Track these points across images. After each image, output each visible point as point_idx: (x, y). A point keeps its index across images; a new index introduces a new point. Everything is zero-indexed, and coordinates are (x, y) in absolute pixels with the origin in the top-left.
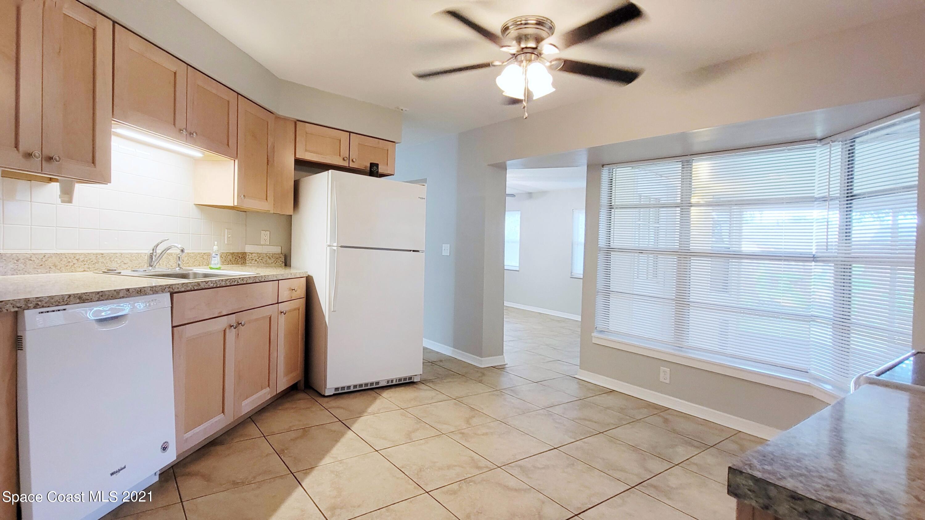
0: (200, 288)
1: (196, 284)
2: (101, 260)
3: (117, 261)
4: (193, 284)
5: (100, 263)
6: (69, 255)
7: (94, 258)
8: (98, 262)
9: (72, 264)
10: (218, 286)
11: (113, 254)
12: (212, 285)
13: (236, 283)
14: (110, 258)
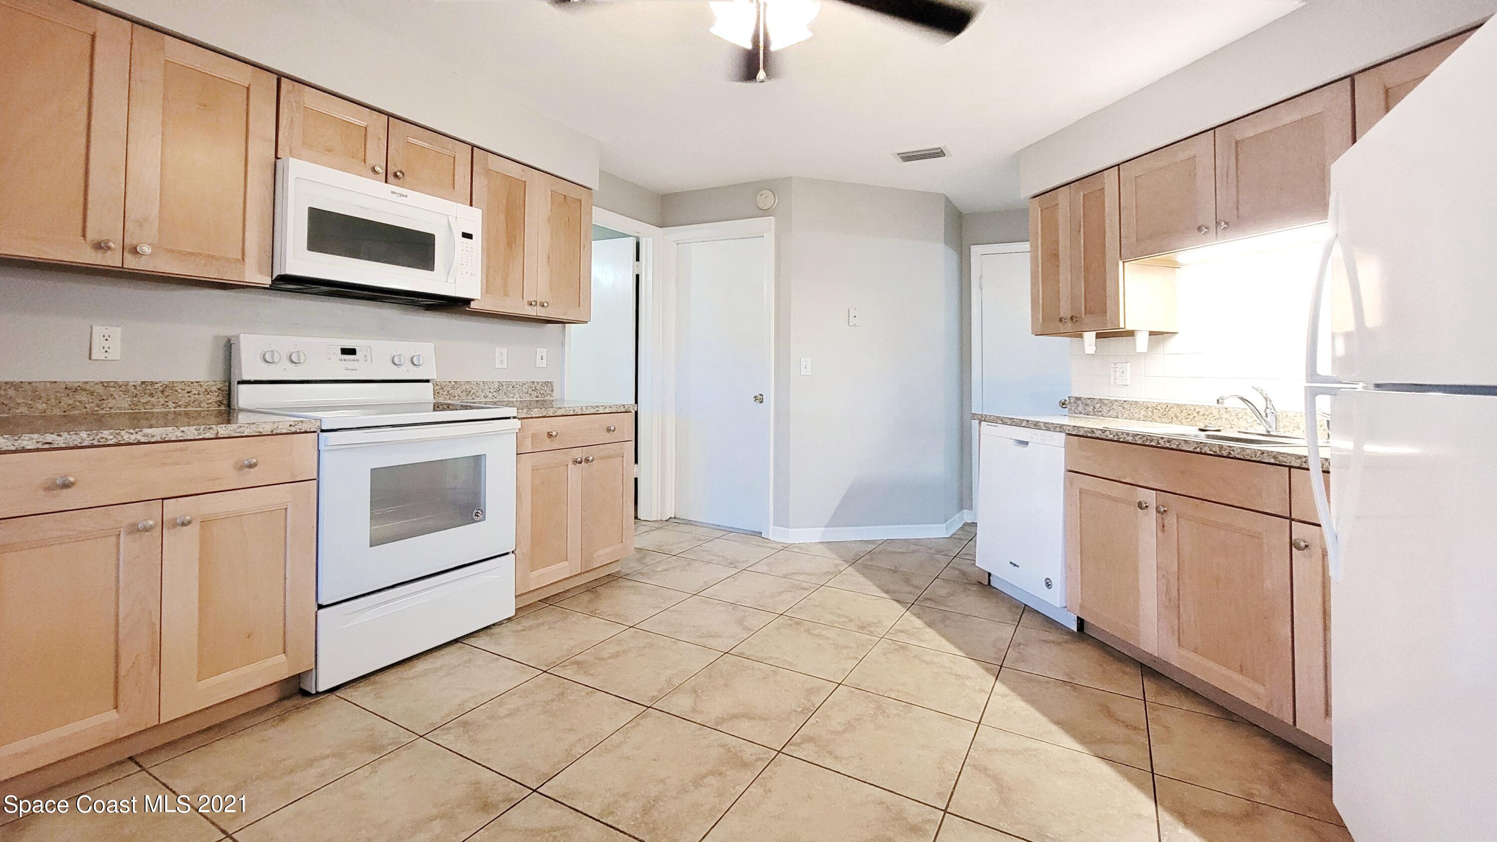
0: (1093, 435)
1: (1089, 430)
2: (1226, 417)
3: (1246, 419)
4: (1086, 429)
5: (1224, 419)
6: (1190, 407)
7: (1217, 412)
8: (1221, 418)
9: (1191, 417)
10: (1121, 440)
11: (1240, 410)
12: (1111, 436)
13: (1153, 444)
14: (1237, 414)
